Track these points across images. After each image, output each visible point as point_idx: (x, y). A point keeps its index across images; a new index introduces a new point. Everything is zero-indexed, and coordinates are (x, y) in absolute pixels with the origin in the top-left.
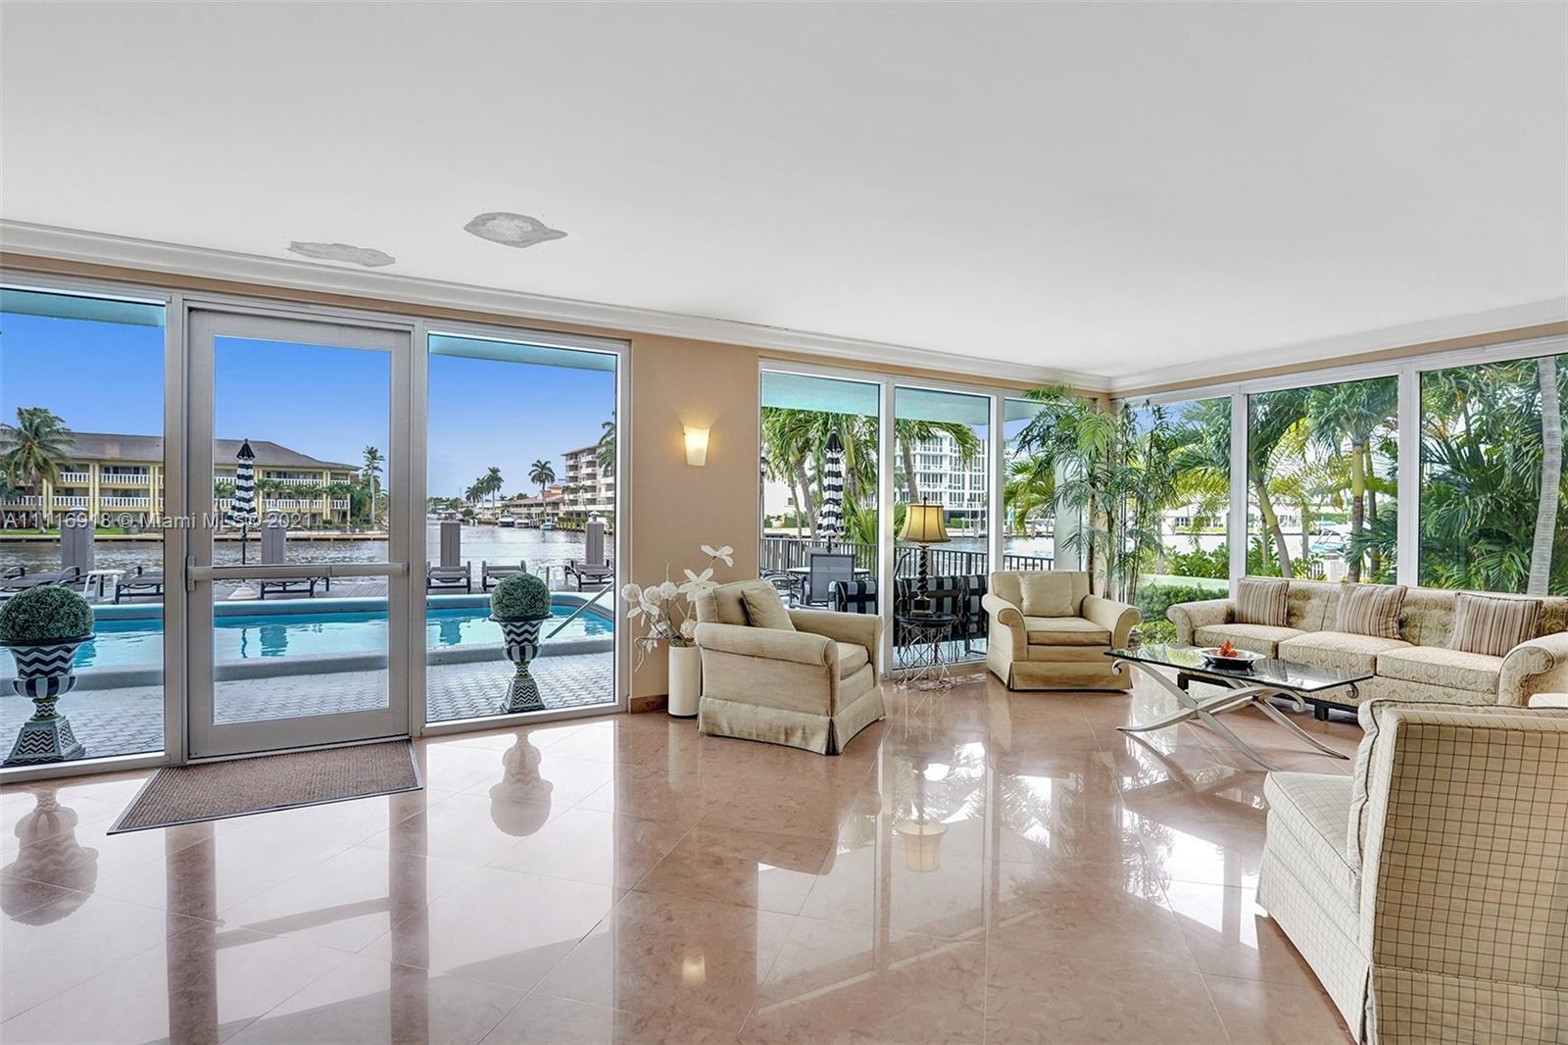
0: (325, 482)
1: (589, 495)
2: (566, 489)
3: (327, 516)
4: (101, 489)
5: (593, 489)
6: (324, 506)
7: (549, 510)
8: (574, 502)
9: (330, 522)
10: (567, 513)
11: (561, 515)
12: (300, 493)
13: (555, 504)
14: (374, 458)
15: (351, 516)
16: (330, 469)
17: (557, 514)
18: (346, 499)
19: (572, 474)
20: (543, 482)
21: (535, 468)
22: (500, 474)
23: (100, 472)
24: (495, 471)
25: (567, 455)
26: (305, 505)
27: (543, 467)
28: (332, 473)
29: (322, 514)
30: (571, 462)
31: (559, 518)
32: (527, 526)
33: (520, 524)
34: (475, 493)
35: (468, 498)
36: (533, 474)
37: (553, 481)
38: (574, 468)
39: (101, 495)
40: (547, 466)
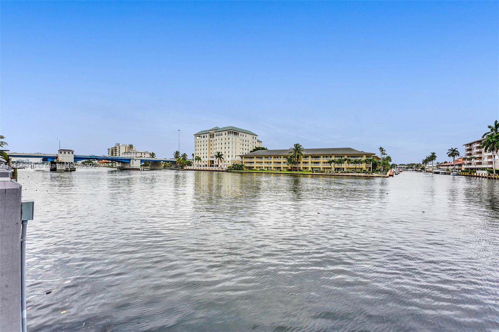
0: (364, 158)
1: (478, 161)
2: (464, 159)
3: (364, 169)
4: (311, 162)
5: (480, 158)
6: (364, 166)
7: (457, 167)
8: (470, 164)
9: (365, 171)
10: (466, 169)
11: (463, 169)
12: (356, 162)
13: (460, 165)
14: (382, 151)
15: (372, 169)
16: (366, 154)
17: (461, 169)
18: (371, 164)
19: (468, 152)
20: (454, 156)
21: (450, 151)
22: (435, 155)
23: (311, 158)
24: (433, 154)
25: (466, 145)
26: (358, 166)
27: (454, 151)
28: (366, 156)
29: (363, 168)
30: (468, 148)
31: (461, 171)
32: (445, 174)
33: (441, 173)
34: (426, 162)
35: (423, 163)
36: (449, 153)
37: (458, 155)
38: (470, 150)
39: (311, 163)
40: (456, 150)
